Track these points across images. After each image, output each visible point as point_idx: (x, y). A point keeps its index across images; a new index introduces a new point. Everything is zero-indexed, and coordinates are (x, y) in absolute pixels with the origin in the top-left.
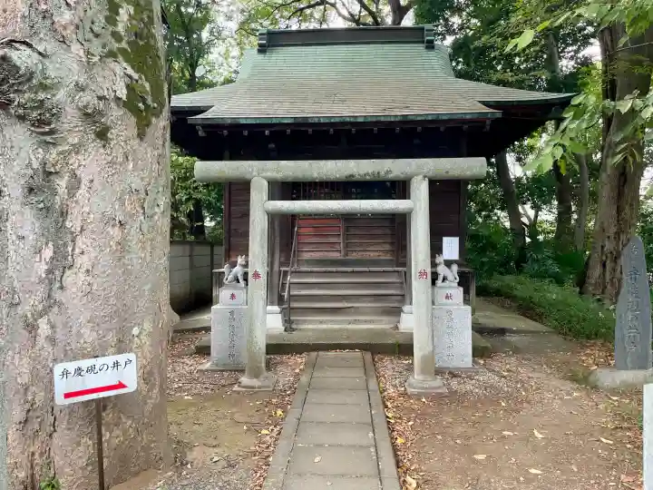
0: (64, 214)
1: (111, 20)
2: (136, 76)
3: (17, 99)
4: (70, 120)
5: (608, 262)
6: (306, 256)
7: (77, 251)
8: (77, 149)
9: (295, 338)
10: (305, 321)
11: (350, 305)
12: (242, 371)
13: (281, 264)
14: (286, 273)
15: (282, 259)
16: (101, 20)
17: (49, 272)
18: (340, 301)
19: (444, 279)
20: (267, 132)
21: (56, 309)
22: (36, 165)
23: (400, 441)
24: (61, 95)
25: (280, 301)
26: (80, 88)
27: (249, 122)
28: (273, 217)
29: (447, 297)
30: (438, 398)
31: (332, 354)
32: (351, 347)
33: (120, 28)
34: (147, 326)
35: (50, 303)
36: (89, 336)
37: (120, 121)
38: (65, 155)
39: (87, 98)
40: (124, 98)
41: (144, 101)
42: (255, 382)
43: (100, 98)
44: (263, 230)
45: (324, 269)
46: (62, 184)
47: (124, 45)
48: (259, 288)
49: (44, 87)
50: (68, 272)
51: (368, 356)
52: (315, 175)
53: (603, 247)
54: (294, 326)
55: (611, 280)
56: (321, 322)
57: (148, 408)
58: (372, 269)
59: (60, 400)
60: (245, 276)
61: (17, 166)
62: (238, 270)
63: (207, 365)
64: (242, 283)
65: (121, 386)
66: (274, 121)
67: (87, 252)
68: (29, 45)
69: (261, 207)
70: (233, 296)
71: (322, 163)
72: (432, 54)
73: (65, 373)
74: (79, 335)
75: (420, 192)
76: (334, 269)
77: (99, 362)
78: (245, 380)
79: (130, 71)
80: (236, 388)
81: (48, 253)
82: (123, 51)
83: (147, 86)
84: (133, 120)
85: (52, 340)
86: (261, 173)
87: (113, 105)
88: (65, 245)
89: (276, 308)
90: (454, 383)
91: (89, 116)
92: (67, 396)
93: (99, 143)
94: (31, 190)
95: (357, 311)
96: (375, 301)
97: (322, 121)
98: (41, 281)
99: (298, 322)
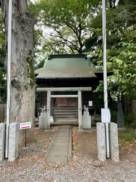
0: (21, 101)
1: (28, 72)
2: (31, 80)
3: (15, 85)
4: (22, 87)
5: (128, 106)
6: (59, 105)
7: (22, 106)
8: (23, 91)
9: (56, 123)
10: (58, 120)
11: (68, 116)
12: (45, 129)
13: (53, 107)
14: (54, 109)
15: (53, 106)
16: (27, 72)
17: (18, 109)
18: (66, 115)
19: (86, 110)
20: (50, 80)
21: (19, 115)
22: (17, 94)
23: (74, 139)
24: (21, 84)
25: (53, 115)
26: (24, 83)
27: (47, 78)
28: (51, 98)
29: (86, 114)
30: (83, 133)
31: (64, 126)
32: (68, 125)
33: (29, 73)
34: (32, 118)
35: (18, 114)
36: (24, 120)
37: (29, 86)
38: (21, 92)
39: (25, 84)
40: (30, 83)
41: (32, 83)
42: (48, 131)
43: (26, 84)
44: (50, 101)
45: (62, 108)
46: (20, 96)
47: (30, 75)
48: (49, 112)
49: (19, 83)
50: (21, 110)
51: (71, 127)
52: (60, 90)
53: (127, 103)
54: (56, 121)
55: (130, 110)
56: (62, 120)
57: (31, 132)
58: (73, 108)
59: (21, 129)
60: (46, 110)
61: (14, 94)
62: (44, 109)
63: (38, 128)
64: (45, 111)
65: (29, 127)
66: (52, 78)
67: (24, 107)
68: (17, 77)
69: (49, 96)
70: (43, 114)
71: (61, 88)
72: (87, 60)
73: (21, 125)
74: (22, 119)
75: (80, 93)
76: (65, 108)
77: (26, 123)
78: (46, 131)
79: (31, 79)
80: (44, 132)
81: (18, 107)
82: (30, 76)
83: (33, 81)
84: (31, 86)
85: (18, 120)
86: (49, 90)
87: (28, 85)
88: (21, 106)
89: (52, 117)
90: (87, 131)
91: (25, 86)
92: (22, 128)
93: (26, 90)
94: (16, 98)
95: (69, 117)
96: (74, 115)
97: (61, 78)
98: (17, 111)
99: (57, 120)
